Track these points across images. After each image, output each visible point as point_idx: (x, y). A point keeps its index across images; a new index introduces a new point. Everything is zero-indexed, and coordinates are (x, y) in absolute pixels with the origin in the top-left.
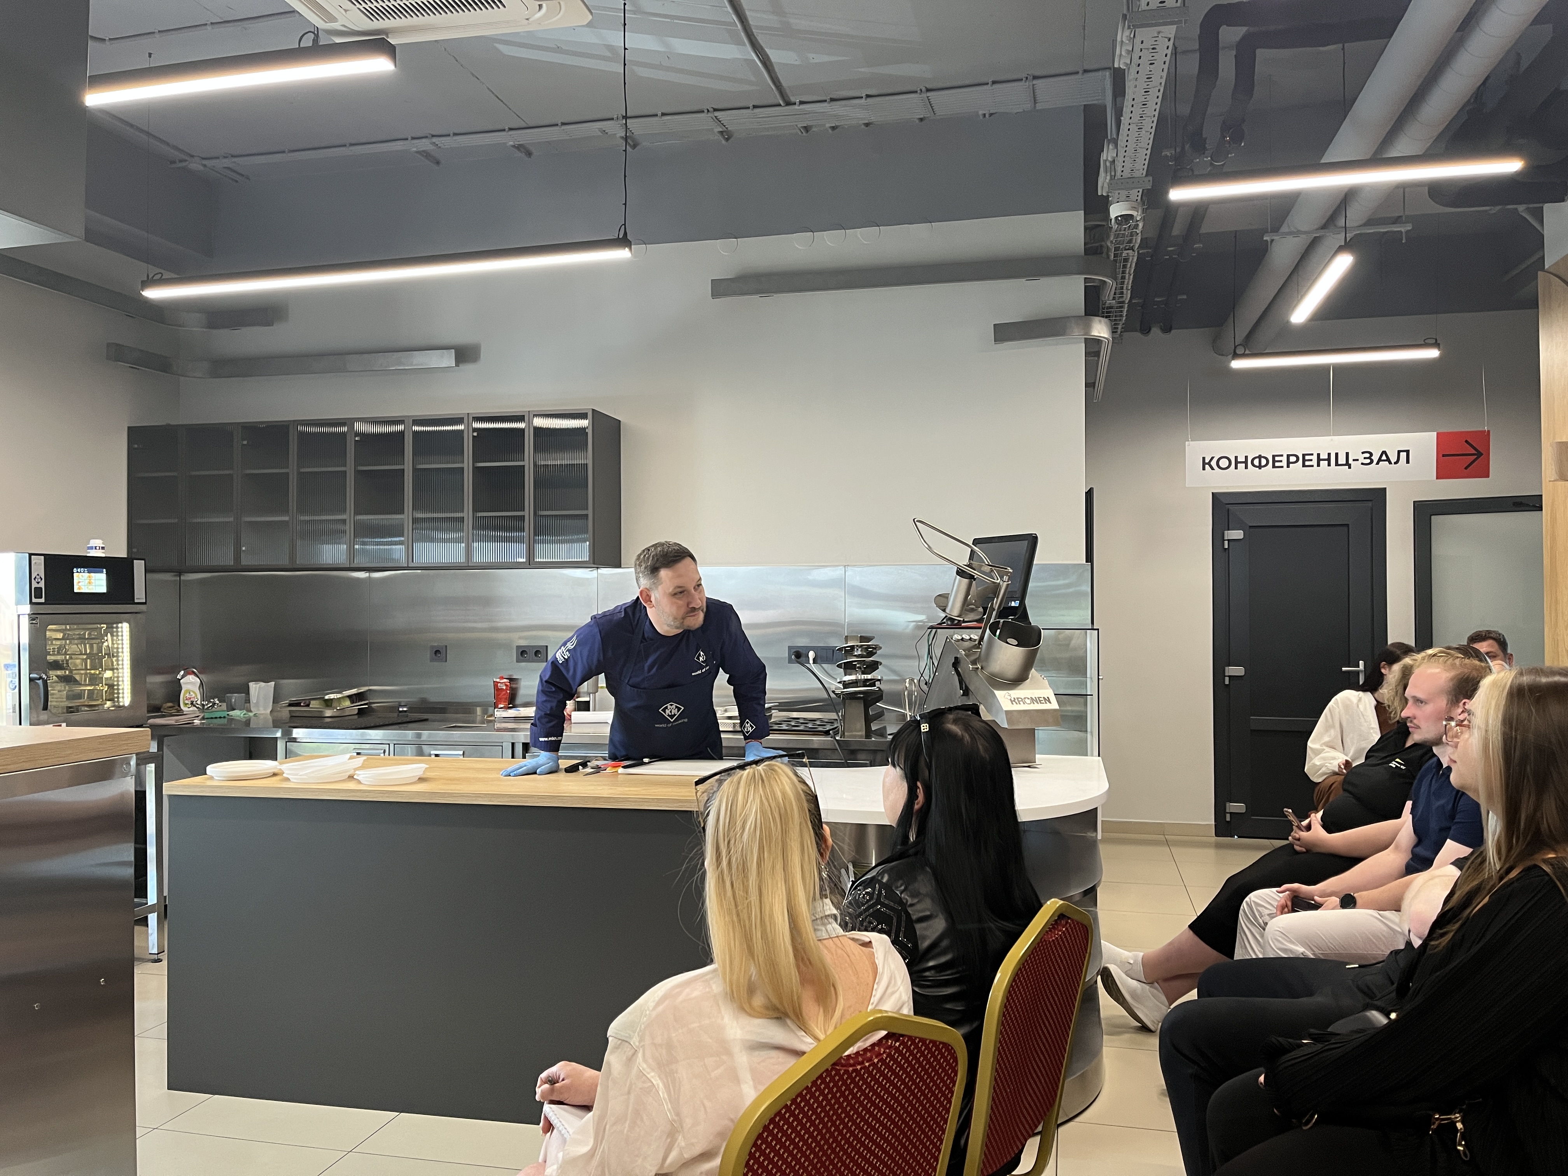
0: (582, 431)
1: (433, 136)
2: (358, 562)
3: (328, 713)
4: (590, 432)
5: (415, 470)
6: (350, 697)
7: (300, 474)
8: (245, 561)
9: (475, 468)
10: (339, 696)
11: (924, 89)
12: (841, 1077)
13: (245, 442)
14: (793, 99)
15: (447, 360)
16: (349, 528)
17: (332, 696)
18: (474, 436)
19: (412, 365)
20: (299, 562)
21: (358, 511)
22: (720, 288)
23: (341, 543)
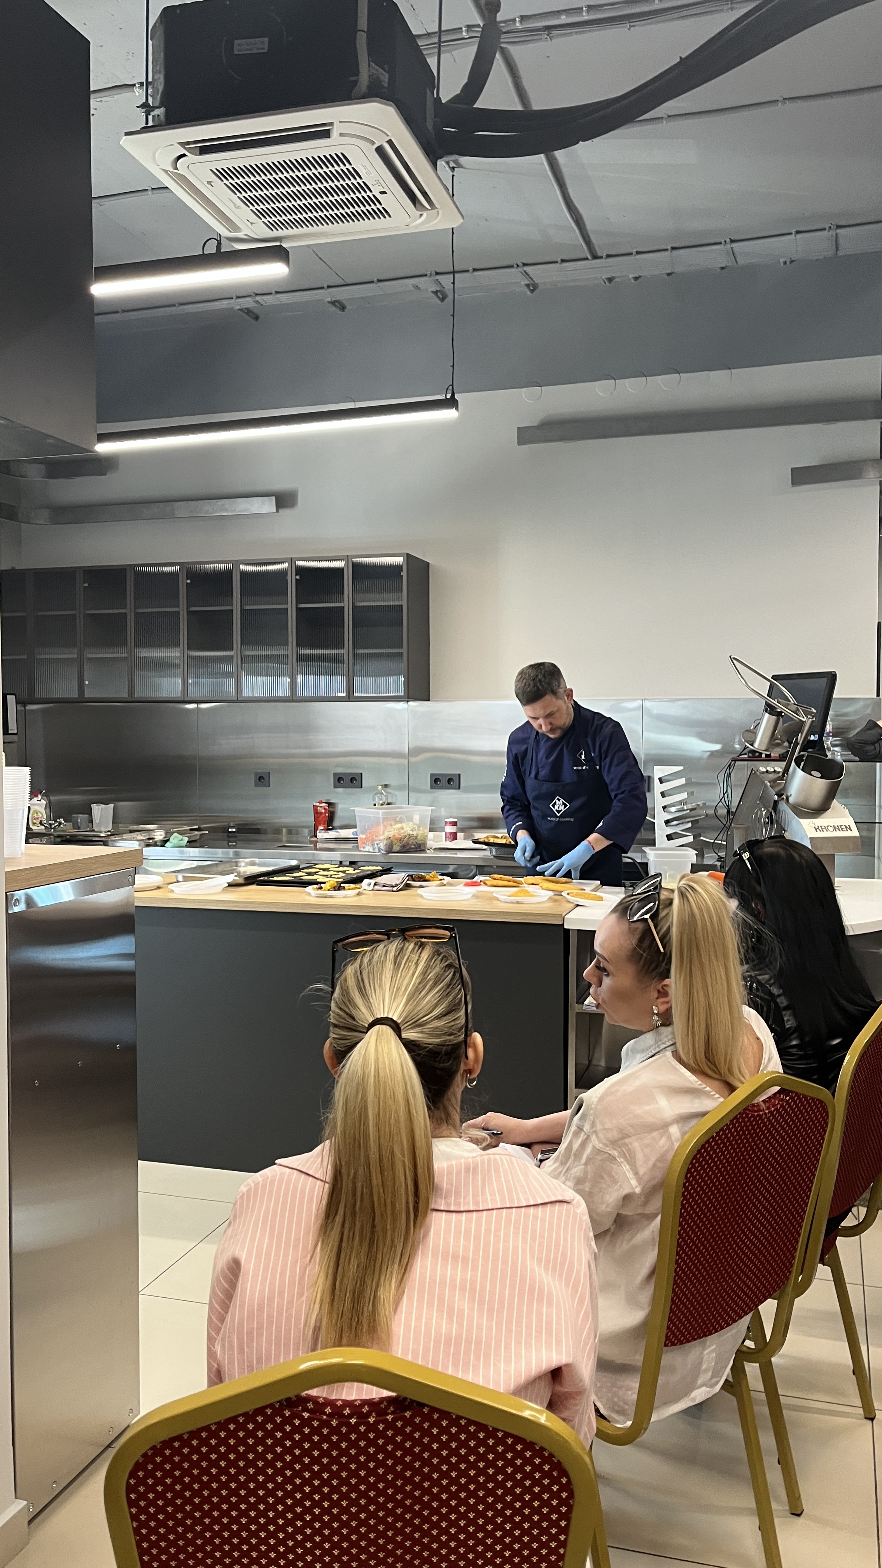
1: (257, 295)
2: (191, 694)
5: (243, 612)
7: (137, 615)
8: (88, 694)
9: (298, 610)
11: (728, 240)
12: (749, 1119)
13: (86, 585)
14: (599, 253)
15: (267, 506)
16: (183, 663)
18: (296, 579)
19: (235, 511)
20: (138, 695)
21: (190, 648)
22: (526, 436)
23: (176, 676)
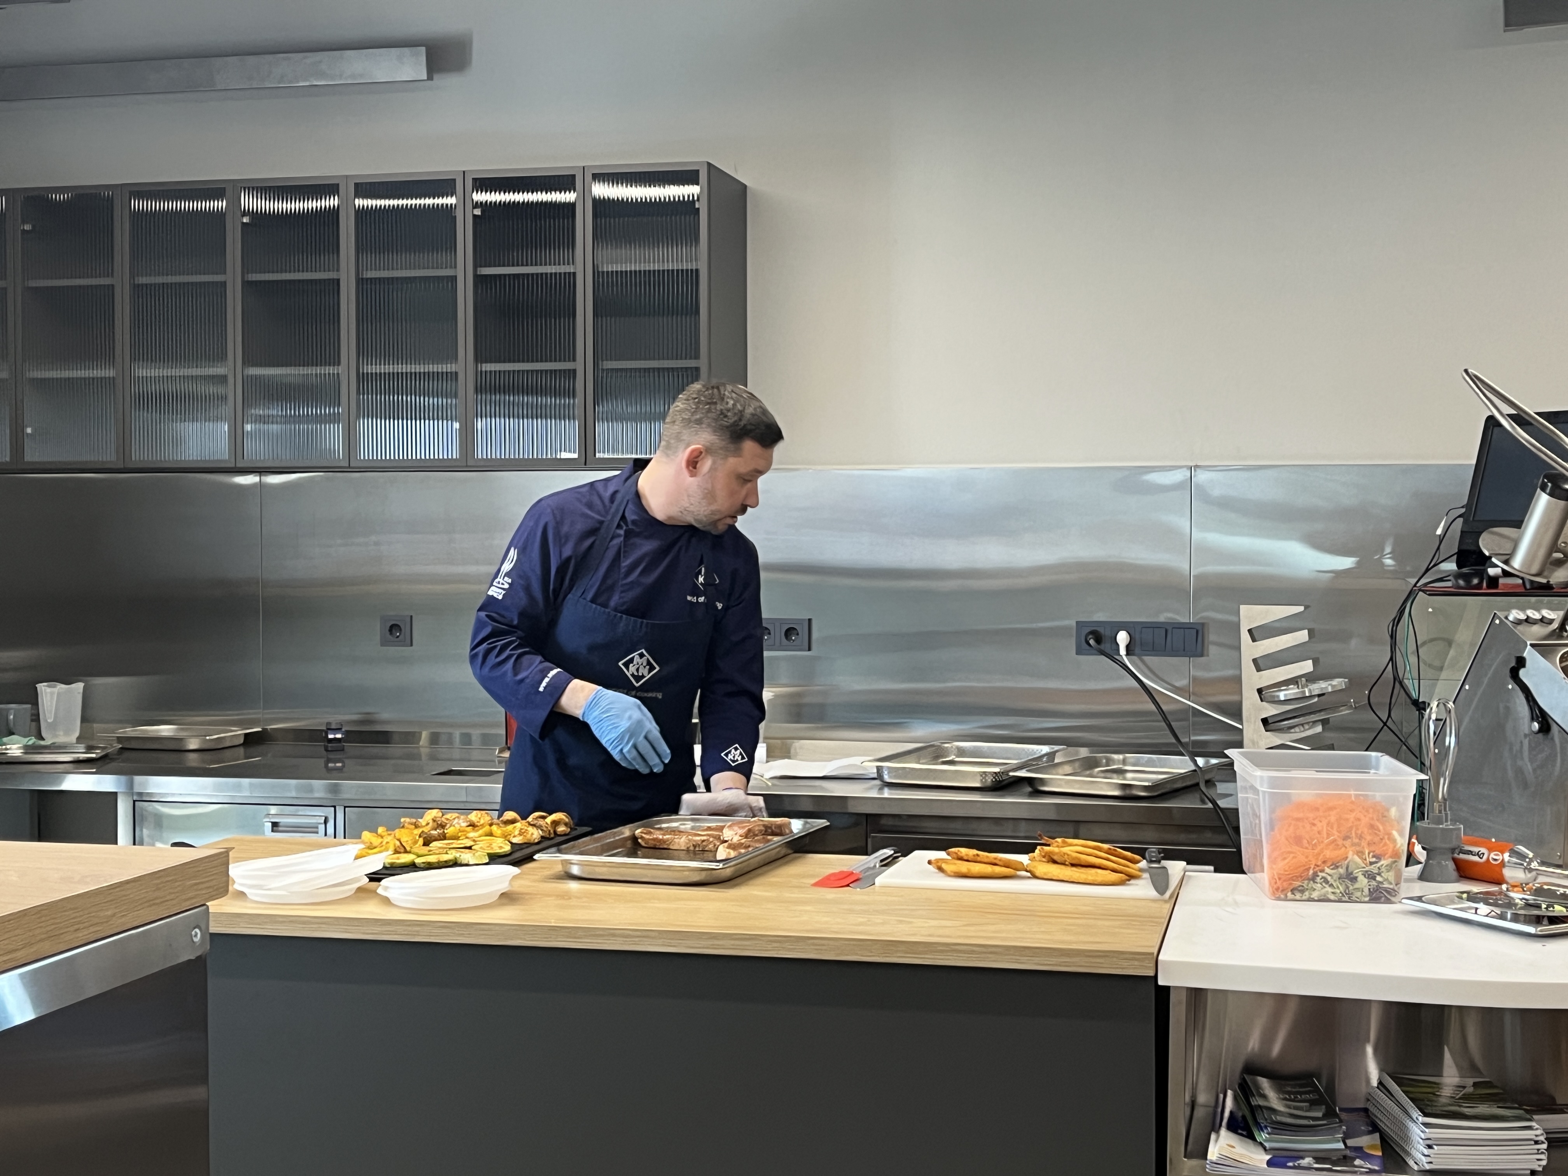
0: (687, 207)
2: (250, 455)
4: (702, 206)
5: (361, 282)
7: (137, 289)
8: (32, 455)
9: (480, 280)
13: (28, 229)
15: (409, 66)
16: (234, 391)
18: (475, 216)
19: (341, 76)
21: (249, 360)
23: (218, 419)
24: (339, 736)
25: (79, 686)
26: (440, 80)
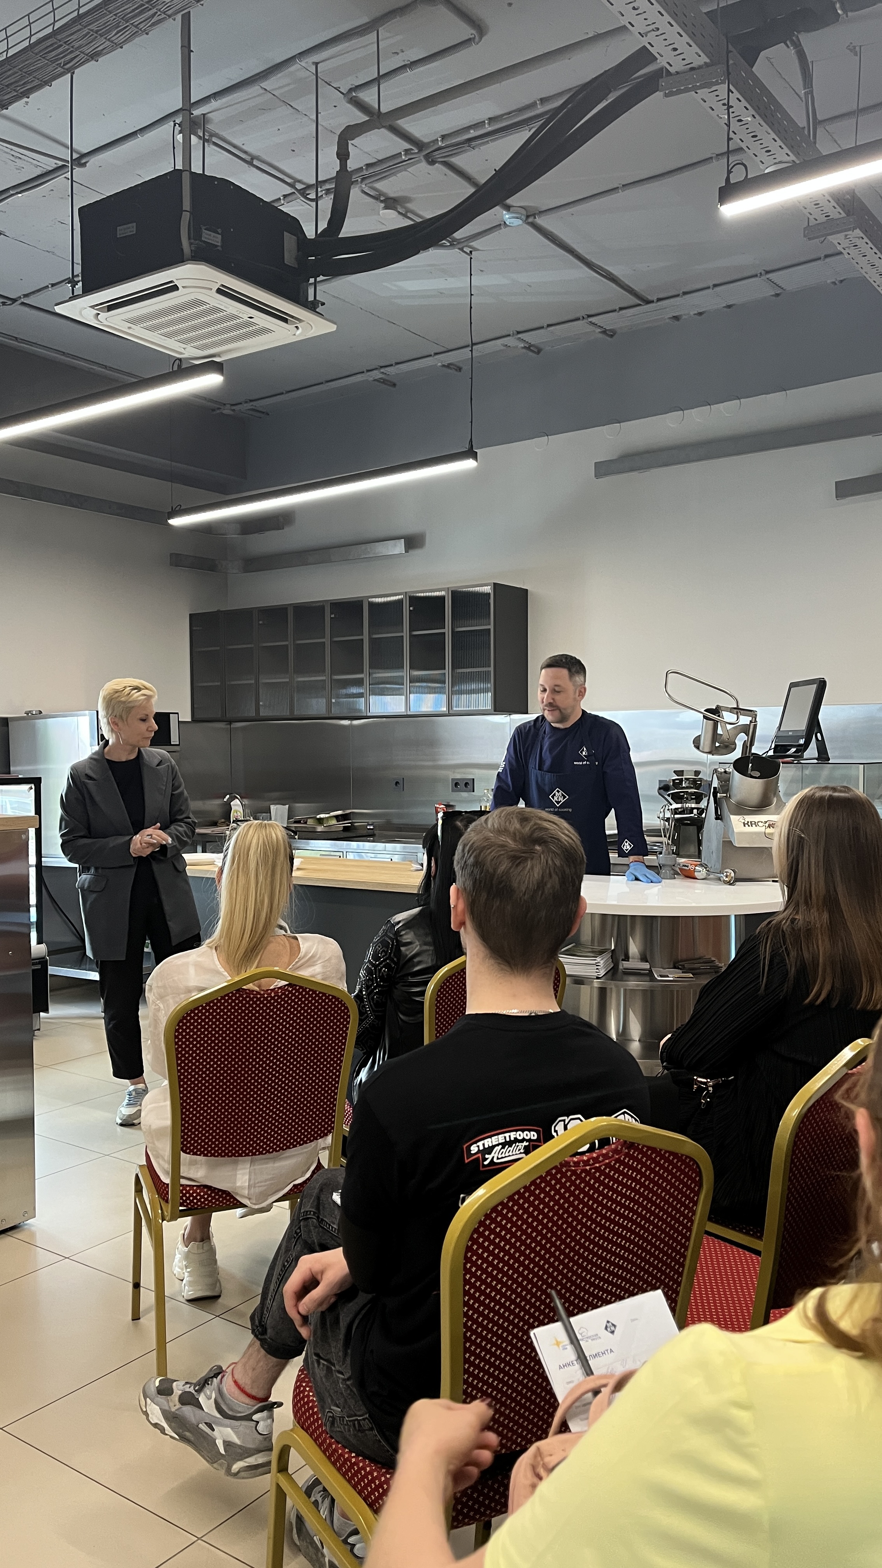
1: (382, 367)
2: (335, 711)
3: (320, 829)
4: (492, 596)
5: (370, 639)
6: (337, 817)
7: (295, 645)
8: (263, 713)
9: (411, 636)
10: (327, 815)
11: (763, 272)
14: (650, 298)
15: (399, 547)
16: (328, 685)
17: (322, 816)
18: (410, 604)
19: (376, 553)
20: (297, 713)
21: (332, 672)
22: (603, 469)
23: (322, 697)
24: (372, 827)
25: (287, 806)
26: (411, 552)
